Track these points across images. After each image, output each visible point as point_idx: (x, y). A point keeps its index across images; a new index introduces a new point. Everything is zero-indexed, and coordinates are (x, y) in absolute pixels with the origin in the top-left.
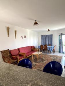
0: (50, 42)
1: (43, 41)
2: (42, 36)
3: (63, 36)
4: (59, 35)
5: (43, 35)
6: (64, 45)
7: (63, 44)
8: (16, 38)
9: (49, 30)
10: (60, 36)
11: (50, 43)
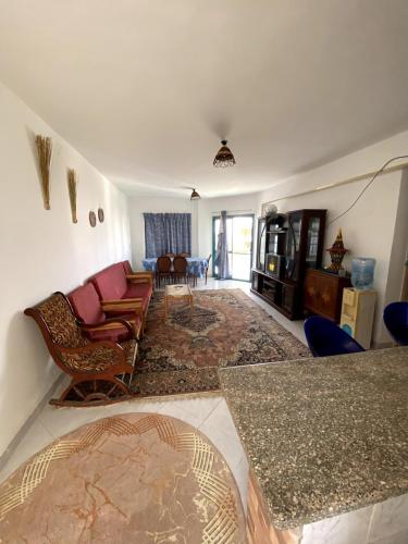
0: (183, 243)
1: (156, 240)
2: (149, 218)
3: (228, 221)
4: (214, 219)
5: (155, 212)
6: (231, 252)
7: (230, 250)
8: (75, 221)
9: (195, 194)
10: (218, 222)
11: (184, 247)
